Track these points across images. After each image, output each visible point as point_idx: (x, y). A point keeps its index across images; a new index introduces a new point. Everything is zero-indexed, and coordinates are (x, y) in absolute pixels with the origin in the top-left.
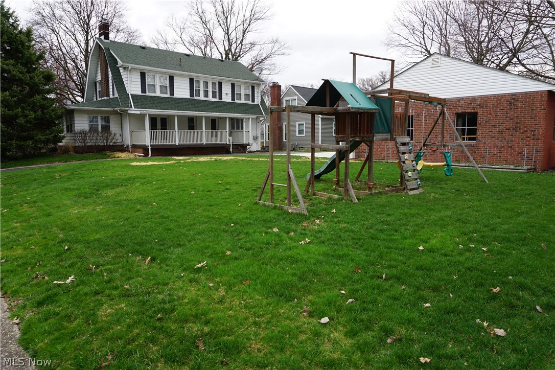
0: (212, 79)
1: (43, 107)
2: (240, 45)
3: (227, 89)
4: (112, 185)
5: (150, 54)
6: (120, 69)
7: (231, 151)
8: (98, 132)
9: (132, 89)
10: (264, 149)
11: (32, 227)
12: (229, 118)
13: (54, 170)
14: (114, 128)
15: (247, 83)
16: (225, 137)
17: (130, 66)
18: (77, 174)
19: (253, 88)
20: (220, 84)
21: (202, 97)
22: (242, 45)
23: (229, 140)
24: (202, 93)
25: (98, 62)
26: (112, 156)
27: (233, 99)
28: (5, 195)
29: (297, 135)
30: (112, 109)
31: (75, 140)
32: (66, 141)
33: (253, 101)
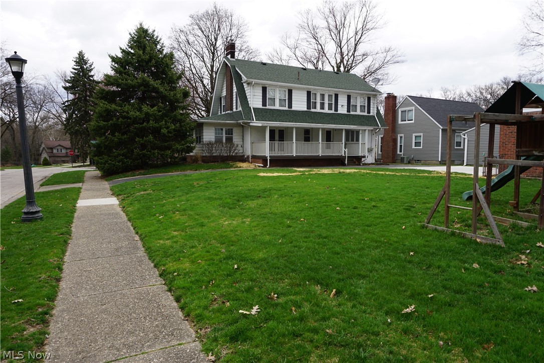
0: (328, 91)
1: (180, 121)
2: (352, 58)
3: (342, 101)
4: (250, 196)
5: (270, 69)
6: (244, 84)
7: (346, 162)
8: (223, 143)
9: (254, 103)
10: (378, 162)
11: (191, 237)
12: (345, 130)
13: (190, 178)
14: (236, 139)
15: (363, 94)
16: (340, 149)
17: (254, 81)
18: (213, 183)
19: (369, 99)
20: (336, 96)
21: (318, 110)
22: (354, 57)
23: (345, 152)
24: (318, 105)
25: (224, 79)
26: (234, 166)
27: (348, 111)
28: (156, 201)
29: (414, 147)
30: (236, 122)
31: (203, 150)
32: (196, 152)
33: (369, 112)
